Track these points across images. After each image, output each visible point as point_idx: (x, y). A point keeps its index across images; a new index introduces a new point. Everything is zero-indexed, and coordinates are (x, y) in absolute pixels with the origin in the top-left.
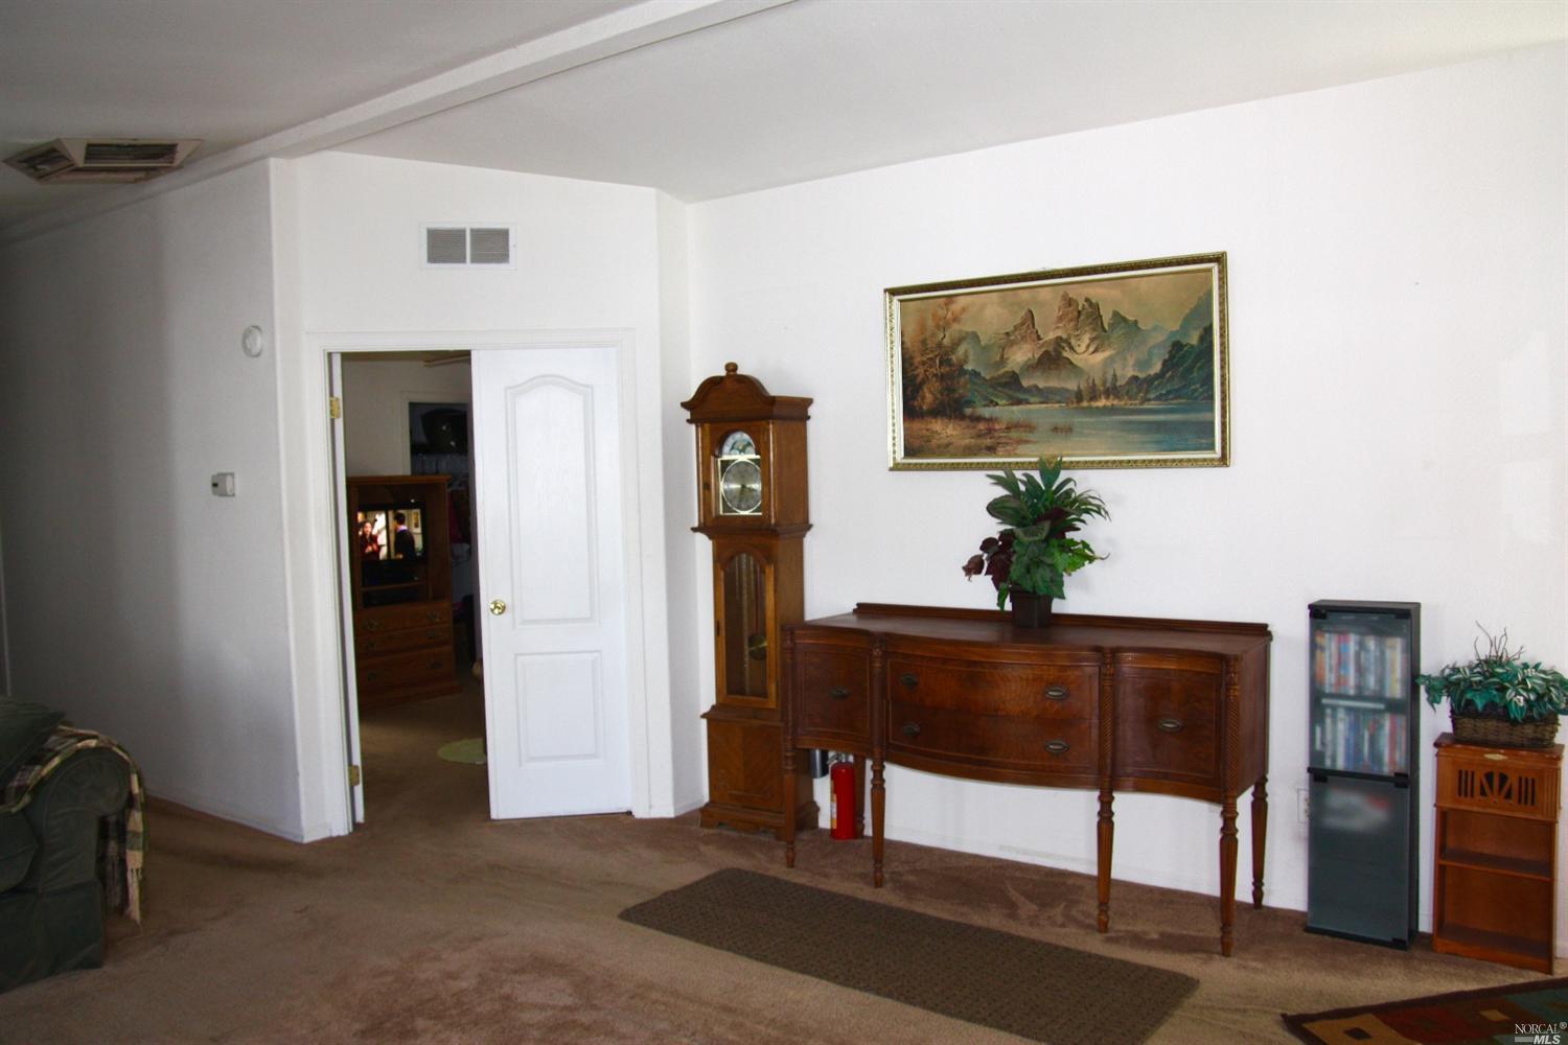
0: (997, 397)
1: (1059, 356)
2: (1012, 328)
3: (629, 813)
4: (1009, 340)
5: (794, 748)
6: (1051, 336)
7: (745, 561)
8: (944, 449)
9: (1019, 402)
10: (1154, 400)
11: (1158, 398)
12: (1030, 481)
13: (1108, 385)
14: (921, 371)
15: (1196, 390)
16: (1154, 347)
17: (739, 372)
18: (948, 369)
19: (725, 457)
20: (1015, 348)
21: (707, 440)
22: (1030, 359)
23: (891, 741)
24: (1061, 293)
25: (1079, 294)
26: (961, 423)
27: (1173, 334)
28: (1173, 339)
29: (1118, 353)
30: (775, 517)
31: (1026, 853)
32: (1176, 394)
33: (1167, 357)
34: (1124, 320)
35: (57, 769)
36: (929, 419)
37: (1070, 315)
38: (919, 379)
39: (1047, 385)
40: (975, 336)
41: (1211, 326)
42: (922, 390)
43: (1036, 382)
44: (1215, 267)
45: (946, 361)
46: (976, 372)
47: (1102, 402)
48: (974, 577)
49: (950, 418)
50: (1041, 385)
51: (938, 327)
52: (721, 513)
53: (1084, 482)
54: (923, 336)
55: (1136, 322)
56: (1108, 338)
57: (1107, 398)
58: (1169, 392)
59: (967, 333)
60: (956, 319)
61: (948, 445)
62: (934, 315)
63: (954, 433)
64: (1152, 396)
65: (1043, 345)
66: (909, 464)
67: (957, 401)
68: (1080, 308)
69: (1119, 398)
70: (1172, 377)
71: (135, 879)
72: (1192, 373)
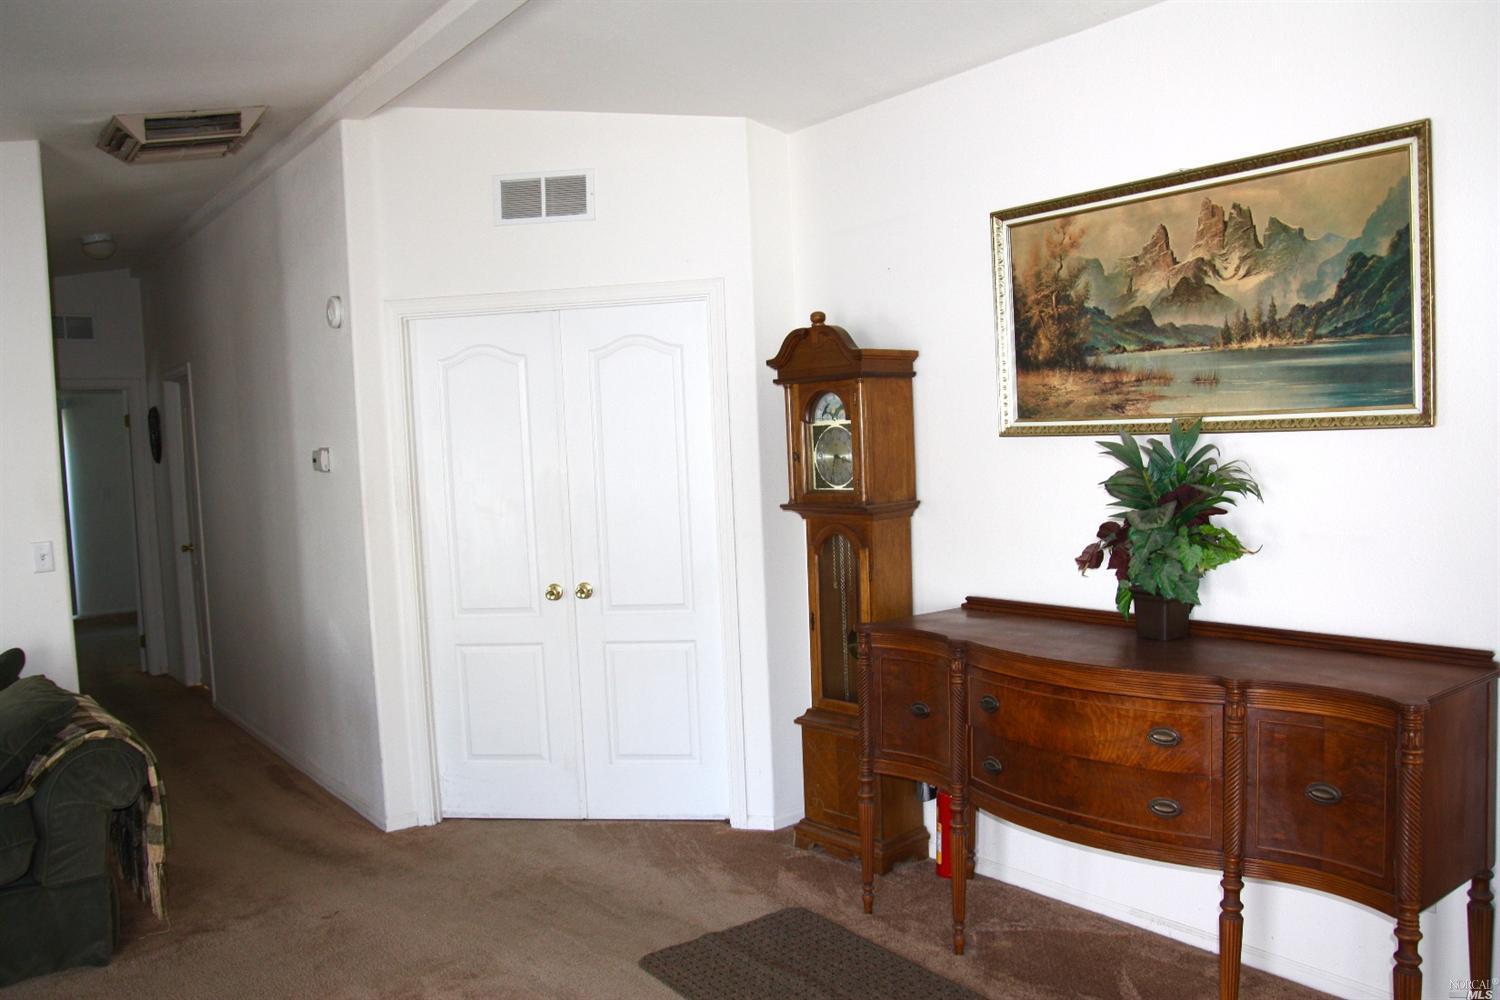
0: (1125, 340)
1: (1200, 281)
2: (1141, 252)
3: (727, 822)
4: (1138, 267)
5: (871, 772)
6: (1190, 258)
7: (843, 546)
8: (1062, 410)
9: (1151, 346)
10: (1326, 337)
11: (1333, 333)
12: (1157, 449)
13: (1265, 319)
14: (1035, 311)
15: (1385, 320)
16: (1326, 263)
17: (827, 322)
18: (1066, 308)
19: (818, 423)
20: (1146, 276)
21: (797, 403)
22: (1163, 290)
23: (973, 777)
24: (1202, 199)
25: (1224, 199)
26: (1081, 375)
27: (1352, 244)
28: (1353, 252)
29: (1277, 275)
30: (866, 493)
31: (1161, 921)
32: (1359, 327)
33: (1344, 276)
34: (1285, 229)
35: (60, 761)
36: (1046, 372)
37: (1214, 229)
38: (1033, 324)
39: (1186, 323)
40: (1097, 265)
41: (1407, 229)
42: (1038, 336)
43: (1172, 321)
44: (1413, 142)
45: (1063, 299)
46: (1099, 311)
47: (1256, 343)
48: (1089, 571)
49: (1070, 369)
50: (1178, 323)
51: (1053, 256)
52: (815, 488)
53: (1230, 449)
54: (1036, 268)
55: (1301, 231)
56: (1264, 255)
57: (1264, 336)
58: (1347, 325)
59: (1087, 261)
60: (1074, 245)
61: (1068, 403)
62: (1049, 242)
63: (1075, 388)
64: (1323, 331)
65: (1179, 271)
66: (1024, 428)
67: (1077, 348)
68: (1226, 219)
69: (1279, 336)
70: (1352, 304)
71: (156, 874)
72: (1381, 296)
